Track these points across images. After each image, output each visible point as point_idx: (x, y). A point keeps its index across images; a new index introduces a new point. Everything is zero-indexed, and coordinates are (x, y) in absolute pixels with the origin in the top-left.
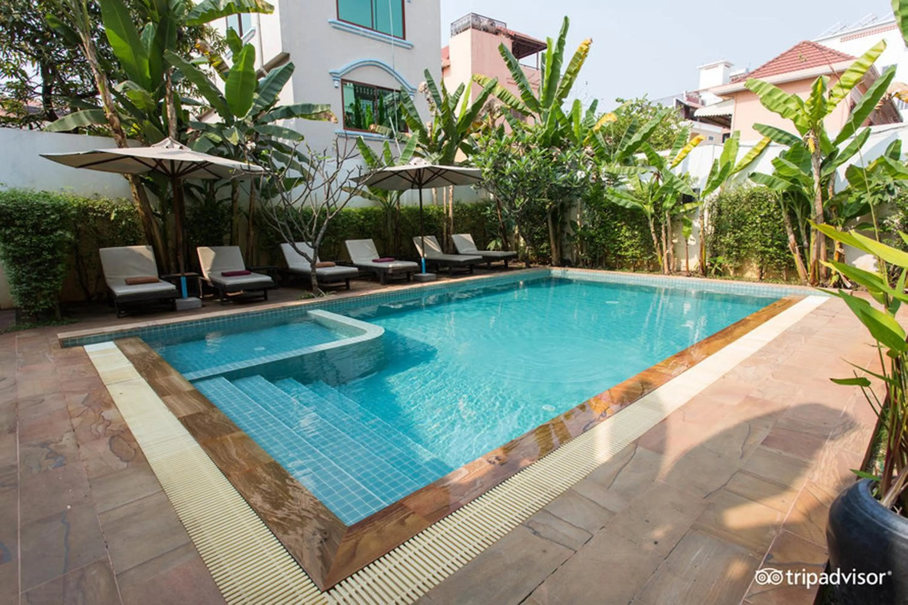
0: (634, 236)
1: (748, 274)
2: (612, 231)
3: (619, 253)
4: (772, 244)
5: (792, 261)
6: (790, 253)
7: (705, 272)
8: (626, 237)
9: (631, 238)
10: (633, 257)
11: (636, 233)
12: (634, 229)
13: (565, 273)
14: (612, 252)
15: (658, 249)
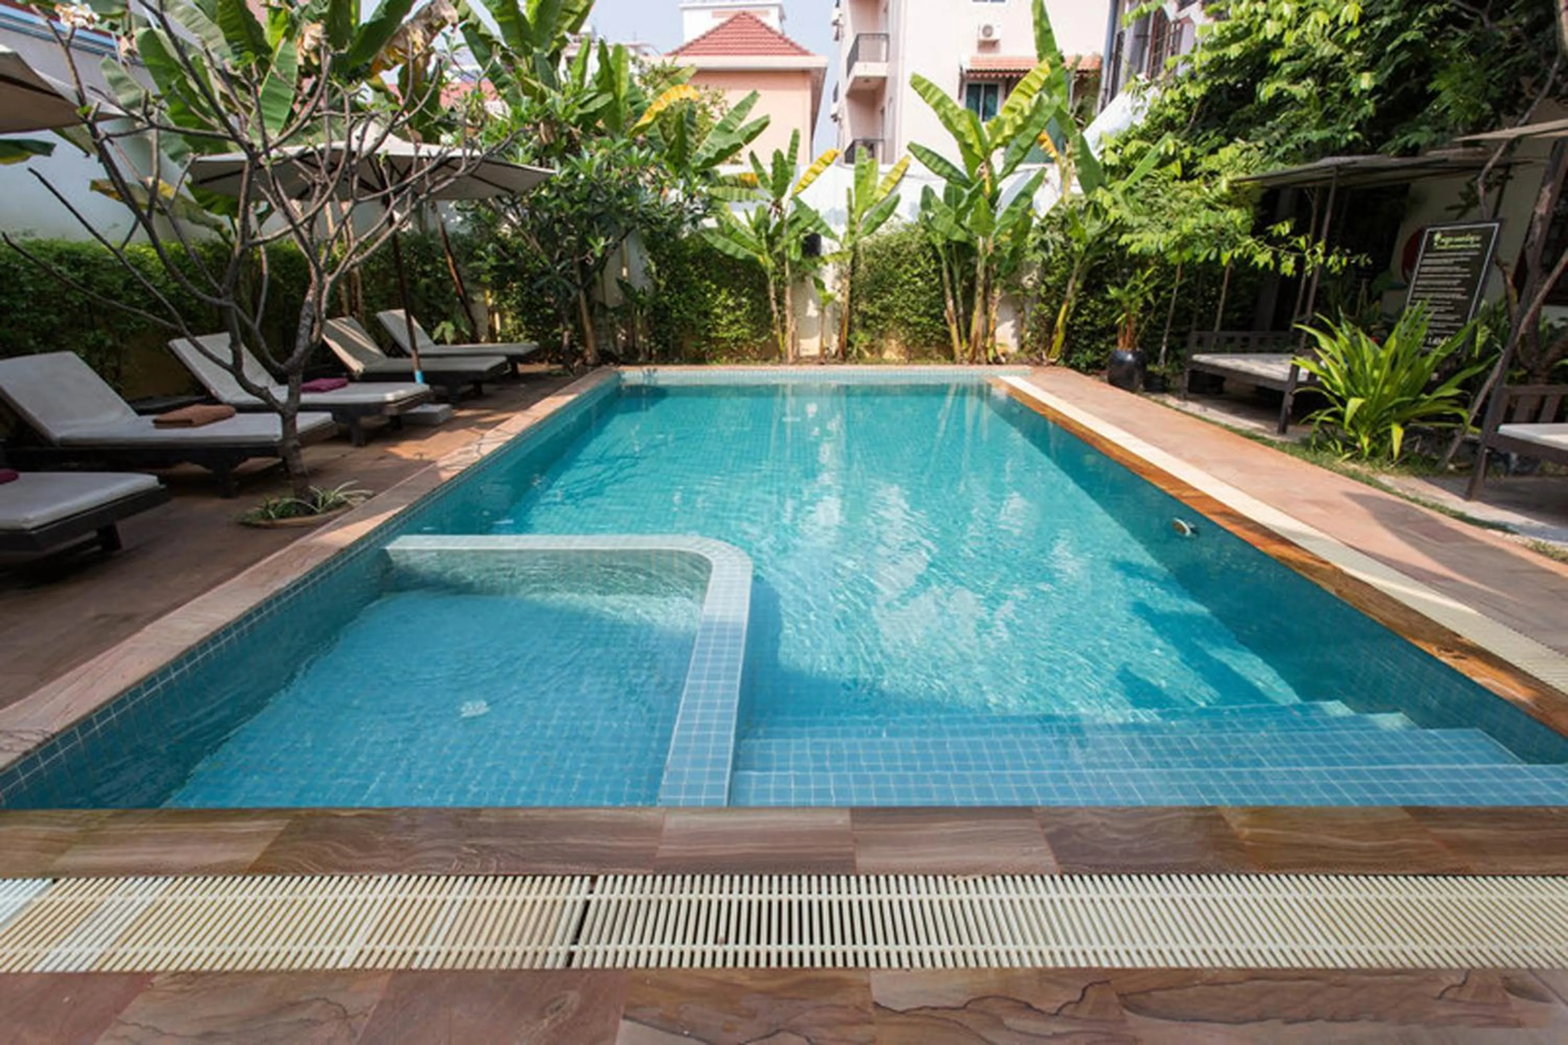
0: (740, 306)
1: (887, 355)
2: (701, 298)
3: (713, 334)
4: (926, 313)
5: (947, 335)
6: (945, 323)
7: (845, 354)
8: (726, 307)
9: (734, 309)
10: (737, 340)
11: (744, 300)
12: (740, 293)
13: (650, 376)
14: (703, 333)
15: (778, 327)
